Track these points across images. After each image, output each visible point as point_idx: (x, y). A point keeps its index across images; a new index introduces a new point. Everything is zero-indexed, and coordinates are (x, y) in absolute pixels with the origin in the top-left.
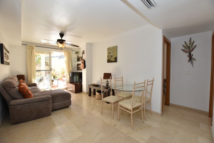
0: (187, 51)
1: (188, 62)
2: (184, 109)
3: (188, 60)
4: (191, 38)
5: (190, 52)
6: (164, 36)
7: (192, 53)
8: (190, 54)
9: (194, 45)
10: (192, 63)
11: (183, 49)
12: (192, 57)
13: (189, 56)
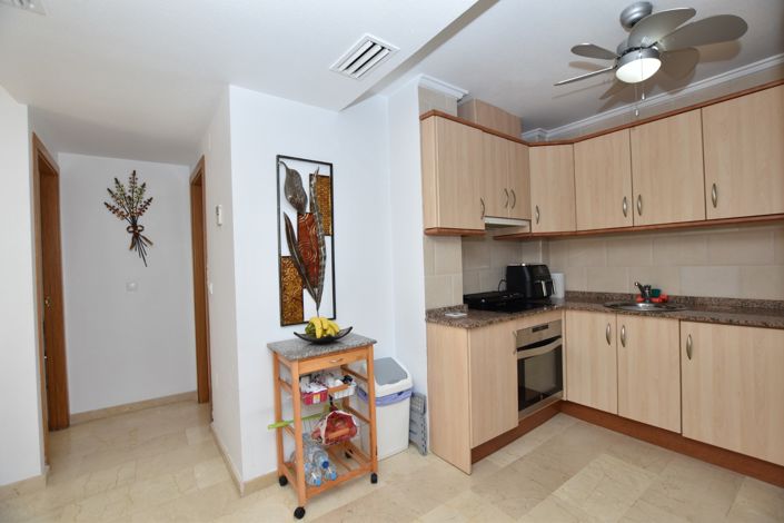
0: (125, 213)
1: (131, 248)
2: (128, 412)
3: (130, 242)
4: (134, 173)
5: (133, 217)
6: (34, 134)
7: (140, 221)
8: (134, 224)
9: (146, 197)
10: (142, 254)
11: (112, 202)
12: (141, 233)
13: (131, 229)
